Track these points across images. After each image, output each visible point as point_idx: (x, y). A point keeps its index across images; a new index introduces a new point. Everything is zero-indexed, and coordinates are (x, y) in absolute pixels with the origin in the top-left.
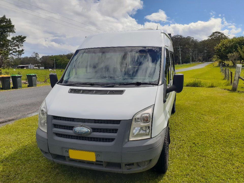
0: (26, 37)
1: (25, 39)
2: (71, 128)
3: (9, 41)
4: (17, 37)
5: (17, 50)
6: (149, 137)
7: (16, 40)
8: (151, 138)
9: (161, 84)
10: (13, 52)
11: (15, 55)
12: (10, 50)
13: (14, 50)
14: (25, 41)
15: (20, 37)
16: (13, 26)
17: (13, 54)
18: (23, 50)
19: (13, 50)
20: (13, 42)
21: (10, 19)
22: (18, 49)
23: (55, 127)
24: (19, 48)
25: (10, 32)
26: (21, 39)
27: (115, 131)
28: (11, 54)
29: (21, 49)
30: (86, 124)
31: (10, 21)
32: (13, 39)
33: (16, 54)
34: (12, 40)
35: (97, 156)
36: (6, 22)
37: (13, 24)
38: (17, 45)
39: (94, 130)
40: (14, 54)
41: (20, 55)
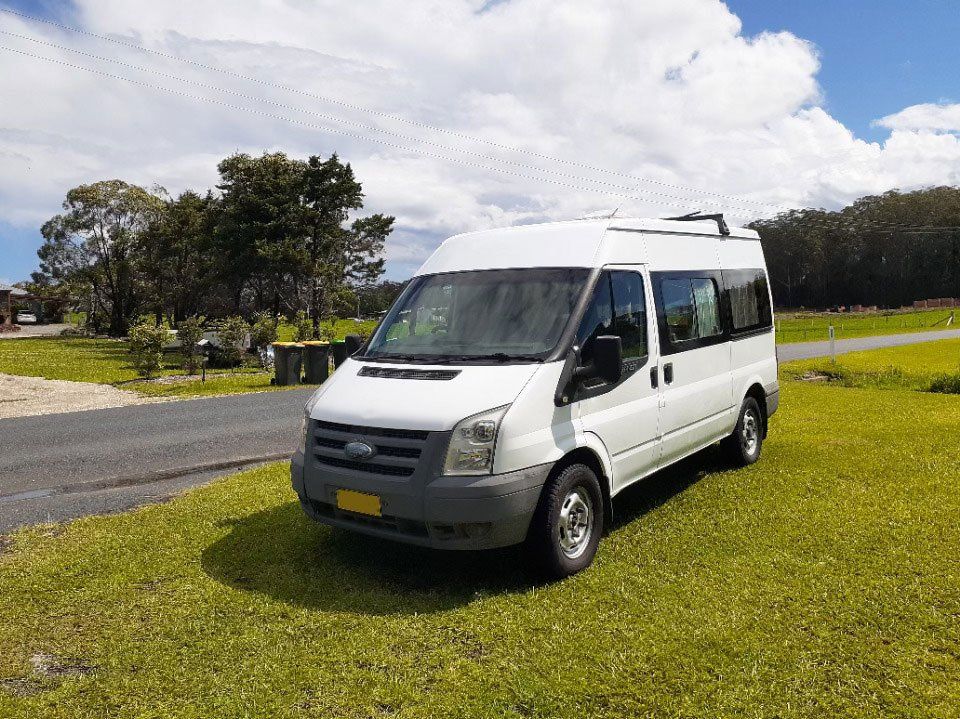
0: (394, 219)
1: (391, 226)
2: (341, 445)
3: (346, 232)
4: (368, 222)
5: (366, 262)
6: (488, 472)
7: (365, 231)
8: (492, 475)
9: (559, 360)
10: (355, 268)
11: (356, 278)
12: (346, 262)
13: (357, 263)
14: (391, 230)
15: (377, 218)
16: (358, 187)
17: (352, 276)
18: (381, 262)
19: (353, 262)
20: (356, 235)
21: (348, 166)
22: (368, 260)
23: (320, 444)
24: (372, 254)
25: (348, 207)
26: (380, 227)
27: (414, 453)
28: (349, 274)
29: (376, 260)
30: (368, 437)
31: (348, 170)
32: (358, 225)
33: (360, 275)
34: (354, 231)
35: (382, 502)
36: (339, 176)
37: (356, 181)
38: (367, 247)
39: (381, 450)
40: (355, 273)
41: (371, 278)
